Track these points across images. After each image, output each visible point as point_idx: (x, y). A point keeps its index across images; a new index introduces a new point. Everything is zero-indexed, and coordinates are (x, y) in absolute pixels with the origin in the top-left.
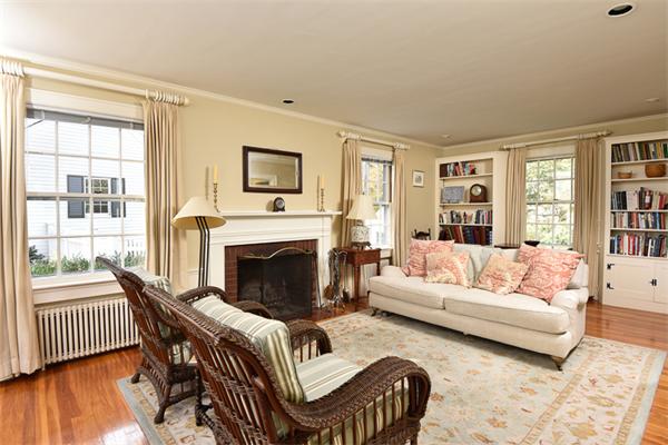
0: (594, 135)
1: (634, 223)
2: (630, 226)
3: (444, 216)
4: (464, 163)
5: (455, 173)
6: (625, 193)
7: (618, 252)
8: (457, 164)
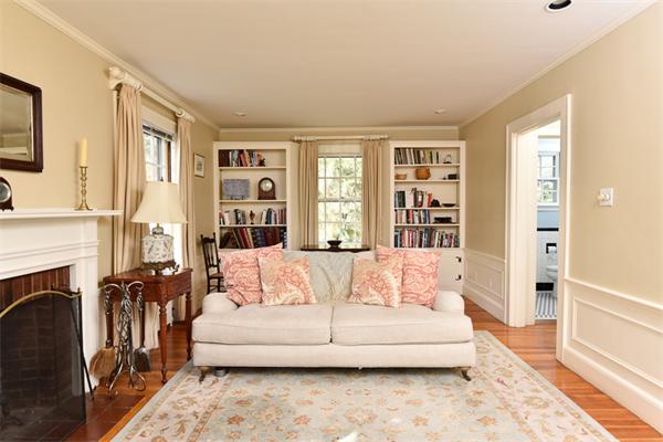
0: (378, 137)
1: (411, 220)
2: (408, 222)
3: (226, 216)
4: (251, 152)
5: (241, 163)
6: (403, 192)
7: (401, 246)
8: (241, 152)
